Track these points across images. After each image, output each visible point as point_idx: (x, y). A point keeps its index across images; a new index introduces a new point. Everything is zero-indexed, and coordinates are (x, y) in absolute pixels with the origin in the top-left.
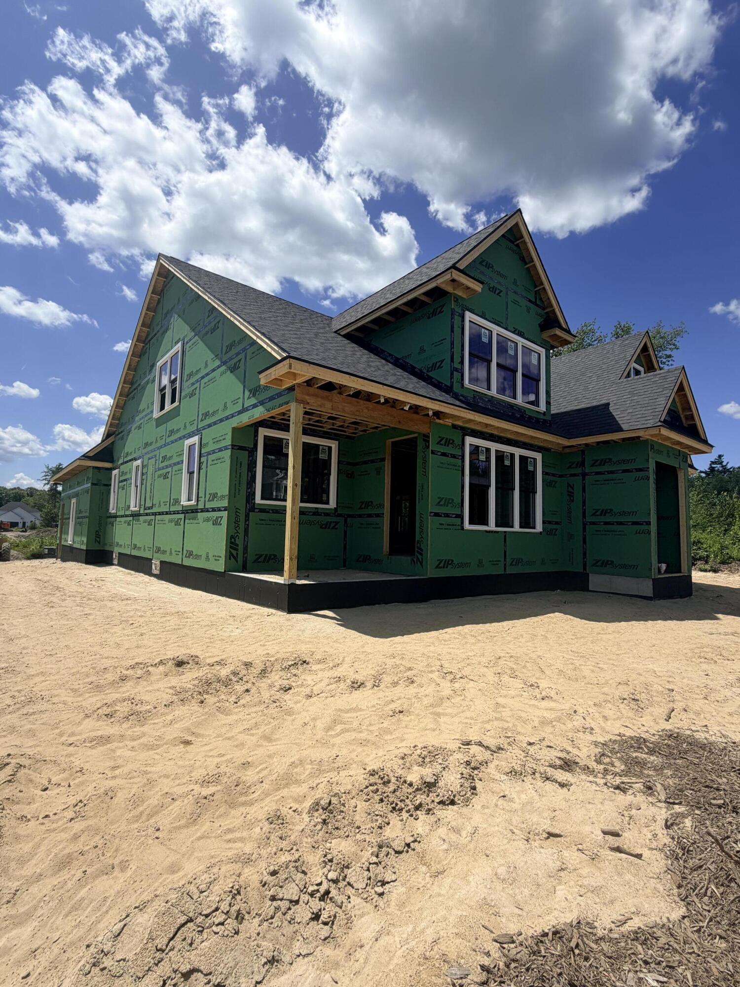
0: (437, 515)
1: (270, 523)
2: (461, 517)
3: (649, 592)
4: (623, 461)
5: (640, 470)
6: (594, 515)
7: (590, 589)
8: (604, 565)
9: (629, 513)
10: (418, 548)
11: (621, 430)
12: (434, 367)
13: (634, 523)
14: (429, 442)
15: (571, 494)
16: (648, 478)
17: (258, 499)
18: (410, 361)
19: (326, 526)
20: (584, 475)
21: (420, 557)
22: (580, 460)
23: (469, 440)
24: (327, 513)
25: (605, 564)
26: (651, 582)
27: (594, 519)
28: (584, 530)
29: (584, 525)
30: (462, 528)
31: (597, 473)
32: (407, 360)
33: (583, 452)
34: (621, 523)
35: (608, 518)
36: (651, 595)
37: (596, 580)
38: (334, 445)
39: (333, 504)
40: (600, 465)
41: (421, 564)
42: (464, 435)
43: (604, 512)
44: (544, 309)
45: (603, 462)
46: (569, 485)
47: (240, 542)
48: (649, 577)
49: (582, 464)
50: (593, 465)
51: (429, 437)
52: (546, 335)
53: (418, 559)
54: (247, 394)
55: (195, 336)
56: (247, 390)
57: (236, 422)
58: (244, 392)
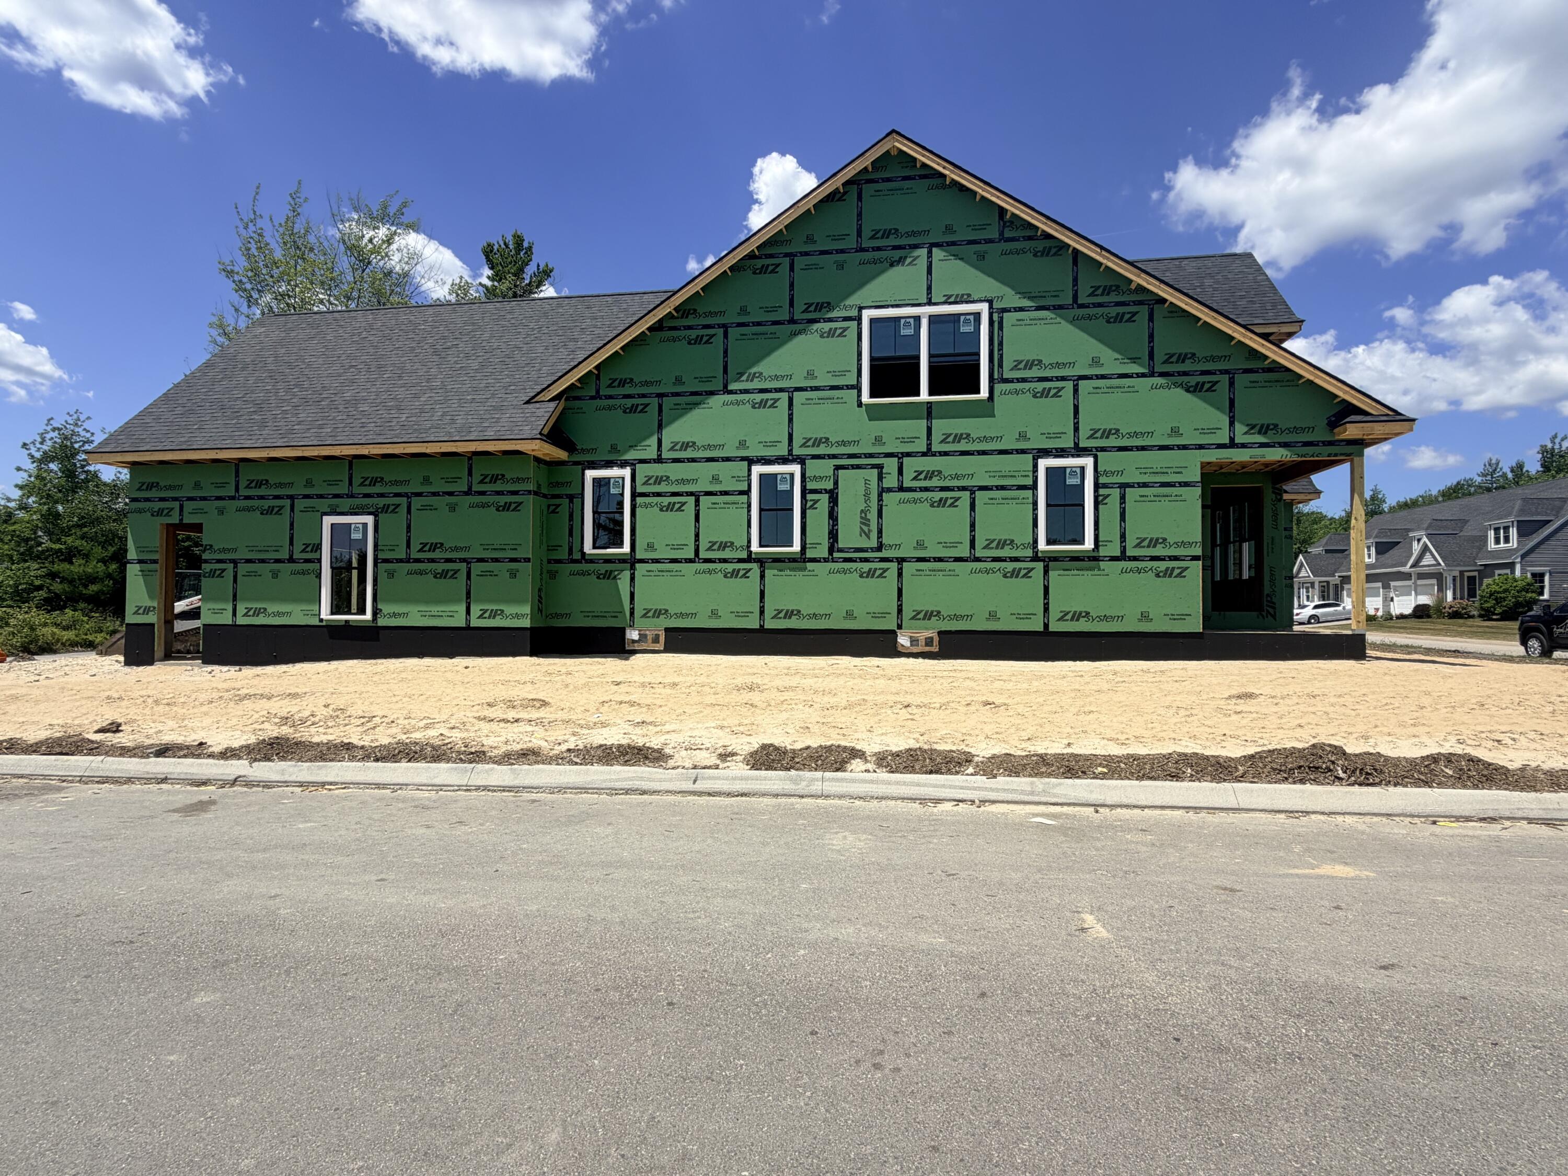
10: (1267, 601)
21: (1271, 610)
53: (1269, 612)
54: (1240, 428)
55: (1039, 308)
56: (1241, 423)
57: (1213, 456)
58: (1232, 423)
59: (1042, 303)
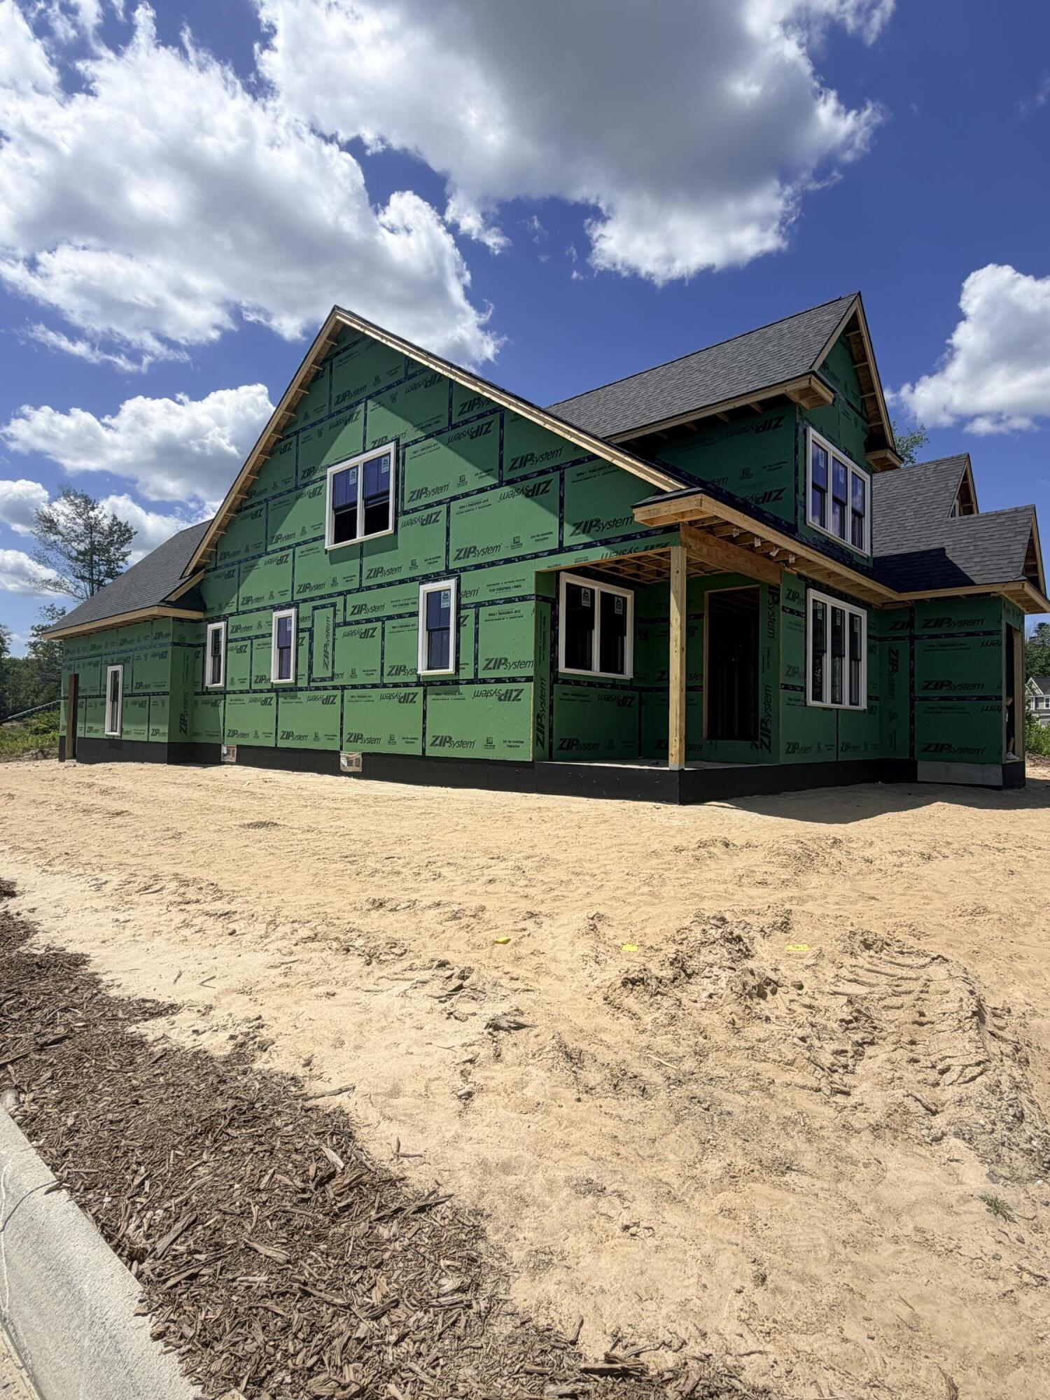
0: (786, 687)
1: (574, 697)
2: (804, 689)
3: (998, 781)
4: (966, 623)
5: (989, 633)
6: (925, 688)
7: (920, 779)
8: (940, 751)
9: (974, 686)
10: (762, 728)
11: (972, 583)
12: (767, 497)
13: (980, 698)
14: (778, 595)
15: (894, 663)
16: (1000, 645)
17: (562, 668)
18: (726, 487)
19: (623, 702)
20: (913, 638)
21: (766, 740)
22: (906, 619)
23: (813, 594)
24: (624, 686)
25: (940, 748)
26: (1001, 768)
27: (926, 694)
28: (912, 707)
29: (912, 701)
30: (806, 706)
31: (931, 637)
32: (721, 486)
33: (912, 610)
34: (963, 698)
35: (944, 692)
36: (1001, 784)
37: (925, 769)
38: (629, 596)
39: (629, 673)
40: (935, 626)
41: (769, 748)
42: (807, 587)
43: (939, 686)
44: (868, 423)
45: (939, 623)
46: (891, 650)
47: (545, 722)
48: (998, 763)
49: (911, 625)
50: (925, 626)
51: (779, 590)
52: (872, 456)
53: (763, 742)
54: (568, 529)
55: (427, 437)
56: (569, 523)
57: (544, 564)
58: (561, 525)
59: (430, 430)
